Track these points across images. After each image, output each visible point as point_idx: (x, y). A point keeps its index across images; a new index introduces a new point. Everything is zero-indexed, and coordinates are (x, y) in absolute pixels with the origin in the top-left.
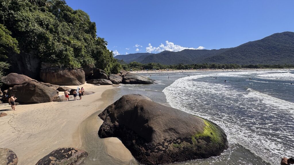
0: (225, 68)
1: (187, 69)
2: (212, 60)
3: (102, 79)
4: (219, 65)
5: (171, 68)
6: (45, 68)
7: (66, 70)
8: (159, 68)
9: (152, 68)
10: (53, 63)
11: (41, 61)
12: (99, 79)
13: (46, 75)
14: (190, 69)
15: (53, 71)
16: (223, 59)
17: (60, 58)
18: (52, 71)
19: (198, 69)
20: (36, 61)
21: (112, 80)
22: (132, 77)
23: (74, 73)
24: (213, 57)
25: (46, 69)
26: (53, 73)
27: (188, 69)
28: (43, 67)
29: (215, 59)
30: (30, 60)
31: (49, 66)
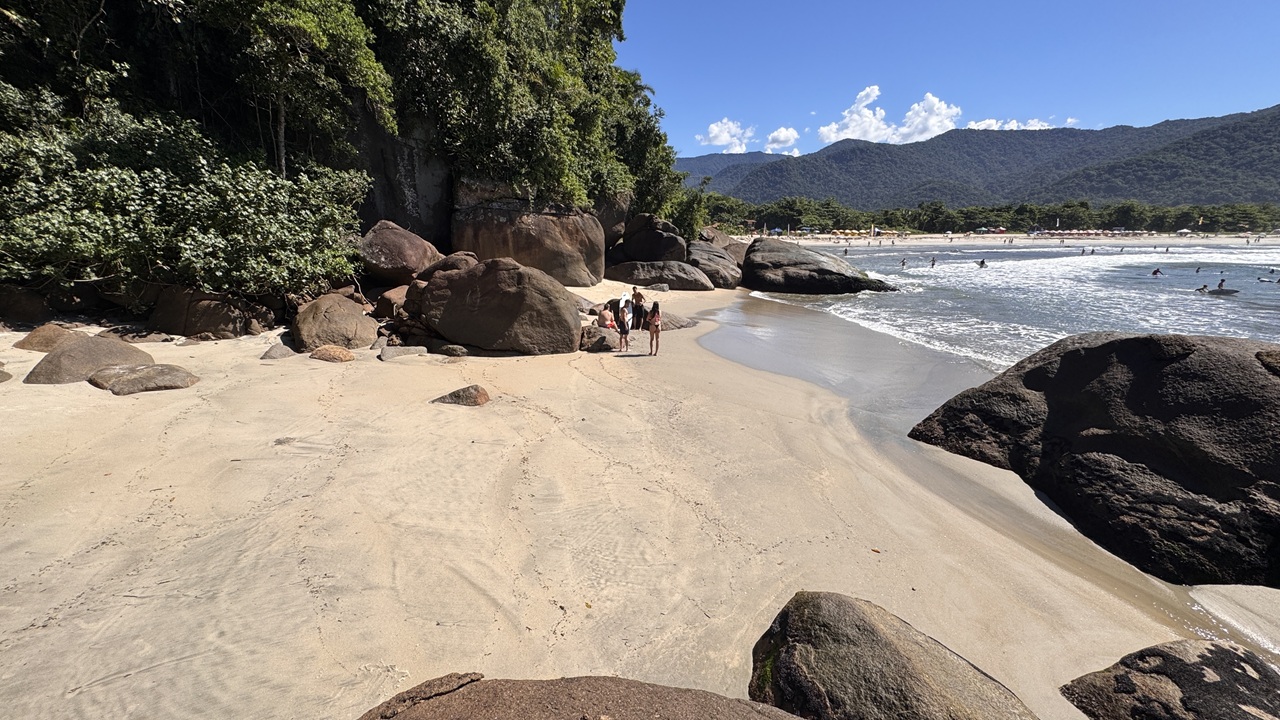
0: (1196, 229)
1: (975, 232)
2: (1103, 185)
3: (673, 263)
4: (1159, 213)
5: (889, 222)
6: (472, 203)
7: (546, 214)
8: (830, 223)
9: (799, 221)
10: (501, 179)
11: (460, 173)
12: (661, 263)
13: (476, 236)
14: (988, 232)
15: (503, 220)
16: (1169, 179)
17: (528, 156)
18: (498, 220)
19: (1033, 229)
20: (433, 175)
21: (708, 268)
22: (793, 256)
23: (574, 231)
24: (1111, 169)
25: (475, 209)
26: (501, 226)
27: (979, 233)
28: (466, 200)
29: (1119, 182)
30: (413, 168)
31: (487, 195)
